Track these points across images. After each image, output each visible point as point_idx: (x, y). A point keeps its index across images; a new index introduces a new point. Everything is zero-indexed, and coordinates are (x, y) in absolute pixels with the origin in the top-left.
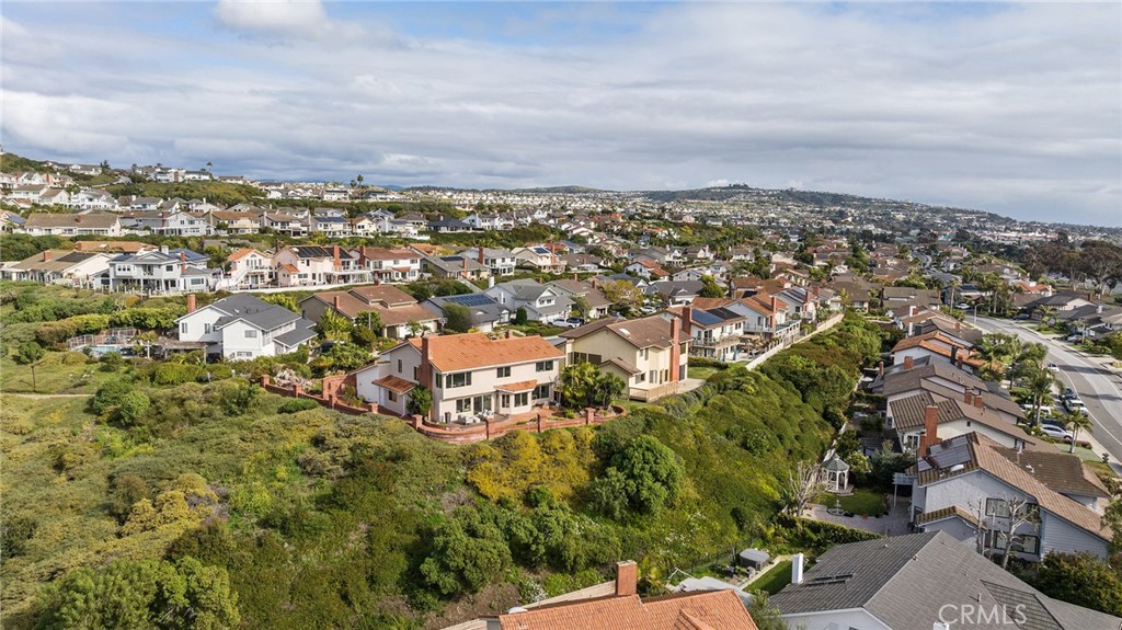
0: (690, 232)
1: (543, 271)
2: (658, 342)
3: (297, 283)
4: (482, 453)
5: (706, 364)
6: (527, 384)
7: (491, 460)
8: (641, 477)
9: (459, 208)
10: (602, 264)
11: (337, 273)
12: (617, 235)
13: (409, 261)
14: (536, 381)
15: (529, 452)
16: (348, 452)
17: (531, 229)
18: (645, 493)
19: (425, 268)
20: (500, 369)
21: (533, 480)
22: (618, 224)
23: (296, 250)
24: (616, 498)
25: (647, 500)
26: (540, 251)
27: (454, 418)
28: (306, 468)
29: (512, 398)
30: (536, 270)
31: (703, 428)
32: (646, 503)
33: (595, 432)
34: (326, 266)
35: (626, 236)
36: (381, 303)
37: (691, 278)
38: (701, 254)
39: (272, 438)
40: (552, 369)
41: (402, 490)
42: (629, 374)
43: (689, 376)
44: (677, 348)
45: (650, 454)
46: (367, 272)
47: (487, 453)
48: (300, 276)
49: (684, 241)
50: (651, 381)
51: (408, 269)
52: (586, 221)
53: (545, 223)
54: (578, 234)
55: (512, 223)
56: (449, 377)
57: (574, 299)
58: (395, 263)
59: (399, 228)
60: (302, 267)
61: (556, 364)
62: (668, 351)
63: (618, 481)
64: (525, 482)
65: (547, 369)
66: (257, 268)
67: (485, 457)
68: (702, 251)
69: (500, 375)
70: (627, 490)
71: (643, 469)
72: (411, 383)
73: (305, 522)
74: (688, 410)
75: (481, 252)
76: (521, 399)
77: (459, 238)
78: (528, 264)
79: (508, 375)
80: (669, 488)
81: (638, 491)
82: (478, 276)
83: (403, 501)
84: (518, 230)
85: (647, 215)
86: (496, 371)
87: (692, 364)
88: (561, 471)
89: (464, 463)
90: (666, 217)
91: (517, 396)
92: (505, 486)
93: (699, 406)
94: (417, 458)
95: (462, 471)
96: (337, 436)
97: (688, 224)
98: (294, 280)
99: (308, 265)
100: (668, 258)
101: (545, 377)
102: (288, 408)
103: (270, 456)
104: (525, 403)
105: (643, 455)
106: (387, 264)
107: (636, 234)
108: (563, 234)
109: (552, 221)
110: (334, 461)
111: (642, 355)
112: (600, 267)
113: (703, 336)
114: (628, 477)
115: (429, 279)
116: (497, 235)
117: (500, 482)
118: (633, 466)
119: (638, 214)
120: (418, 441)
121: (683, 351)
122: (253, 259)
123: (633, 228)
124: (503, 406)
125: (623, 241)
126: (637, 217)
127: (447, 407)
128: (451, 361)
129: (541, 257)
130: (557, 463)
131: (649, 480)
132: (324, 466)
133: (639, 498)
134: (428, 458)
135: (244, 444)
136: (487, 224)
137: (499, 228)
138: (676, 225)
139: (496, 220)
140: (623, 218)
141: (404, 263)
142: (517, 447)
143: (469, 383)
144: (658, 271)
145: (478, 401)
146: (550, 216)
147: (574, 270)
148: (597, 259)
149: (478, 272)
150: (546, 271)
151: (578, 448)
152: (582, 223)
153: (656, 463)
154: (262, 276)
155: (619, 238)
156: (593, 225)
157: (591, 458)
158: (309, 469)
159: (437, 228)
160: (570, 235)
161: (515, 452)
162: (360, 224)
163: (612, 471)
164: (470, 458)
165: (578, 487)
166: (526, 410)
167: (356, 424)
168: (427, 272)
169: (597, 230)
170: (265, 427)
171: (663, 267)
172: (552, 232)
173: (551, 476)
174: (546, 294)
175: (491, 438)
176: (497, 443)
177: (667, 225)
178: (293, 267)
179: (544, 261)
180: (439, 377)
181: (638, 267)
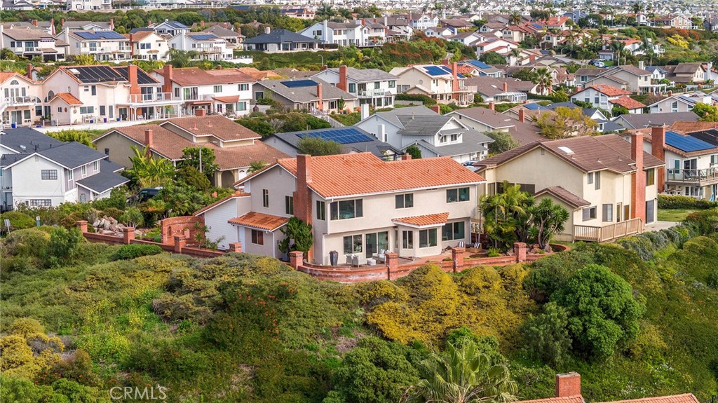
0: (683, 44)
1: (439, 101)
2: (613, 165)
3: (79, 120)
4: (384, 290)
5: (685, 205)
6: (435, 218)
7: (396, 299)
8: (588, 312)
9: (292, 16)
10: (534, 91)
11: (136, 105)
12: (558, 51)
13: (236, 86)
14: (447, 214)
15: (444, 290)
16: (216, 292)
17: (415, 44)
18: (593, 331)
19: (260, 98)
20: (399, 198)
21: (450, 323)
22: (558, 34)
23: (75, 71)
24: (557, 339)
25: (597, 339)
26: (433, 71)
27: (342, 259)
28: (163, 314)
29: (416, 236)
30: (428, 100)
31: (675, 272)
32: (595, 343)
33: (529, 269)
34: (118, 94)
35: (573, 53)
36: (210, 139)
37: (678, 109)
38: (698, 76)
39: (111, 286)
40: (467, 199)
41: (288, 333)
42: (574, 205)
43: (659, 219)
44: (641, 176)
45: (599, 285)
46: (177, 102)
47: (391, 291)
48: (83, 110)
49: (671, 58)
50: (605, 219)
51: (236, 99)
52: (504, 29)
53: (436, 35)
54: (493, 51)
55: (382, 34)
56: (334, 205)
57: (491, 136)
58: (216, 89)
59: (204, 46)
60: (86, 97)
61: (473, 193)
62: (627, 178)
63: (559, 317)
64: (440, 326)
65: (461, 200)
66: (20, 100)
67: (388, 296)
68: (699, 72)
69: (399, 205)
70: (570, 331)
71: (591, 303)
72: (282, 218)
73: (178, 361)
74: (655, 253)
75: (342, 73)
76: (428, 238)
77: (299, 60)
78: (416, 92)
79: (410, 204)
80: (624, 328)
81: (585, 330)
82: (340, 108)
83: (290, 344)
84: (392, 46)
85: (609, 17)
86: (394, 199)
87: (665, 205)
88: (485, 314)
89: (361, 304)
90: (642, 20)
91: (423, 233)
92: (415, 329)
93: (672, 248)
94: (303, 295)
95: (360, 312)
96: (195, 276)
97: (680, 32)
98: (75, 116)
99: (94, 93)
100: (642, 83)
101: (457, 211)
102: (123, 254)
103: (114, 305)
104: (433, 244)
105: (592, 287)
106: (205, 91)
107: (590, 48)
108: (468, 52)
109: (447, 32)
110: (199, 302)
111: (590, 182)
112: (530, 96)
113: (682, 167)
114: (572, 315)
115: (268, 112)
116: (359, 53)
117: (408, 324)
118: (578, 300)
119: (594, 17)
120: (302, 279)
121: (649, 181)
122: (15, 86)
123: (586, 40)
124: (405, 246)
125: (568, 60)
126: (591, 21)
127: (330, 245)
128: (336, 184)
129: (436, 81)
130: (480, 304)
131: (598, 317)
132: (188, 308)
133: (586, 337)
134: (317, 296)
135: (78, 294)
136: (342, 37)
137: (362, 43)
138: (658, 34)
139: (357, 30)
140: (568, 23)
141: (230, 91)
142: (429, 285)
143: (360, 214)
144: (626, 101)
145: (371, 237)
146: (444, 25)
147: (488, 100)
148: (526, 85)
149: (340, 102)
150: (445, 102)
151: (506, 287)
152: (499, 34)
153: (606, 295)
154: (27, 112)
155: (562, 57)
156: (517, 36)
157: (523, 299)
158: (168, 312)
159: (261, 46)
160: (478, 53)
161: (426, 290)
162: (145, 41)
163: (551, 306)
164: (370, 298)
165: (509, 332)
166: (434, 252)
167: (219, 264)
168: (263, 103)
169: (525, 44)
170: (101, 275)
171: (634, 96)
172: (449, 49)
173: (473, 320)
174: (449, 126)
175: (394, 277)
176: (403, 282)
177: (642, 32)
178: (71, 98)
179: (441, 87)
180: (321, 205)
181: (592, 96)
